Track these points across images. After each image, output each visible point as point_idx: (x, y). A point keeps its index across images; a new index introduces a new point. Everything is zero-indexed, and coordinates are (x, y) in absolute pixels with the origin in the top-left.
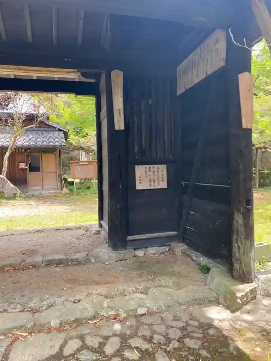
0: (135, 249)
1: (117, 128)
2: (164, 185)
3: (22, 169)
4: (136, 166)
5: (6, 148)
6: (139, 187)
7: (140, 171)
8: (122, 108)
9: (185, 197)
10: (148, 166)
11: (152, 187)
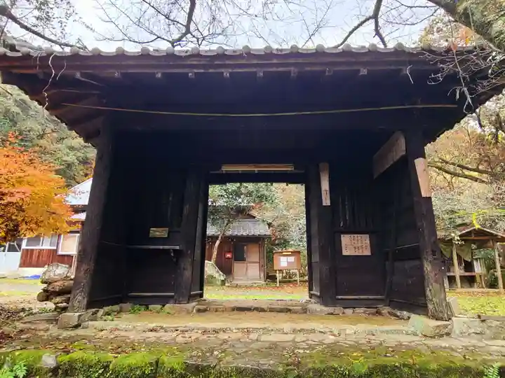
0: (345, 308)
1: (324, 204)
2: (367, 252)
3: (228, 258)
4: (342, 235)
5: (217, 238)
6: (345, 253)
7: (346, 240)
8: (328, 188)
9: (387, 263)
10: (352, 236)
11: (357, 254)
